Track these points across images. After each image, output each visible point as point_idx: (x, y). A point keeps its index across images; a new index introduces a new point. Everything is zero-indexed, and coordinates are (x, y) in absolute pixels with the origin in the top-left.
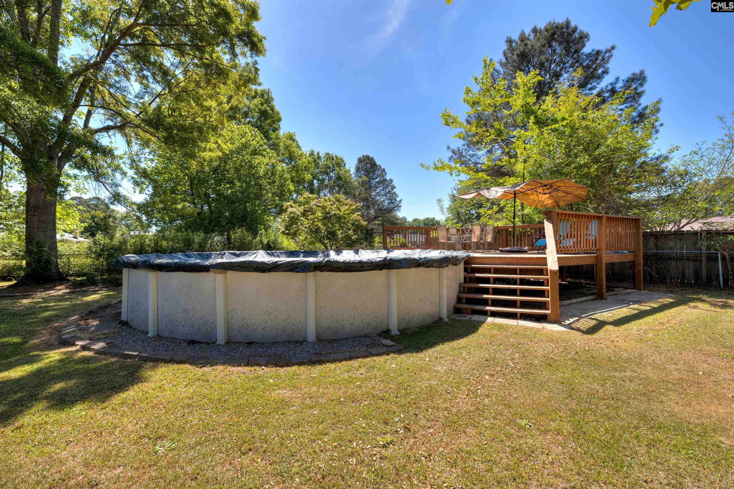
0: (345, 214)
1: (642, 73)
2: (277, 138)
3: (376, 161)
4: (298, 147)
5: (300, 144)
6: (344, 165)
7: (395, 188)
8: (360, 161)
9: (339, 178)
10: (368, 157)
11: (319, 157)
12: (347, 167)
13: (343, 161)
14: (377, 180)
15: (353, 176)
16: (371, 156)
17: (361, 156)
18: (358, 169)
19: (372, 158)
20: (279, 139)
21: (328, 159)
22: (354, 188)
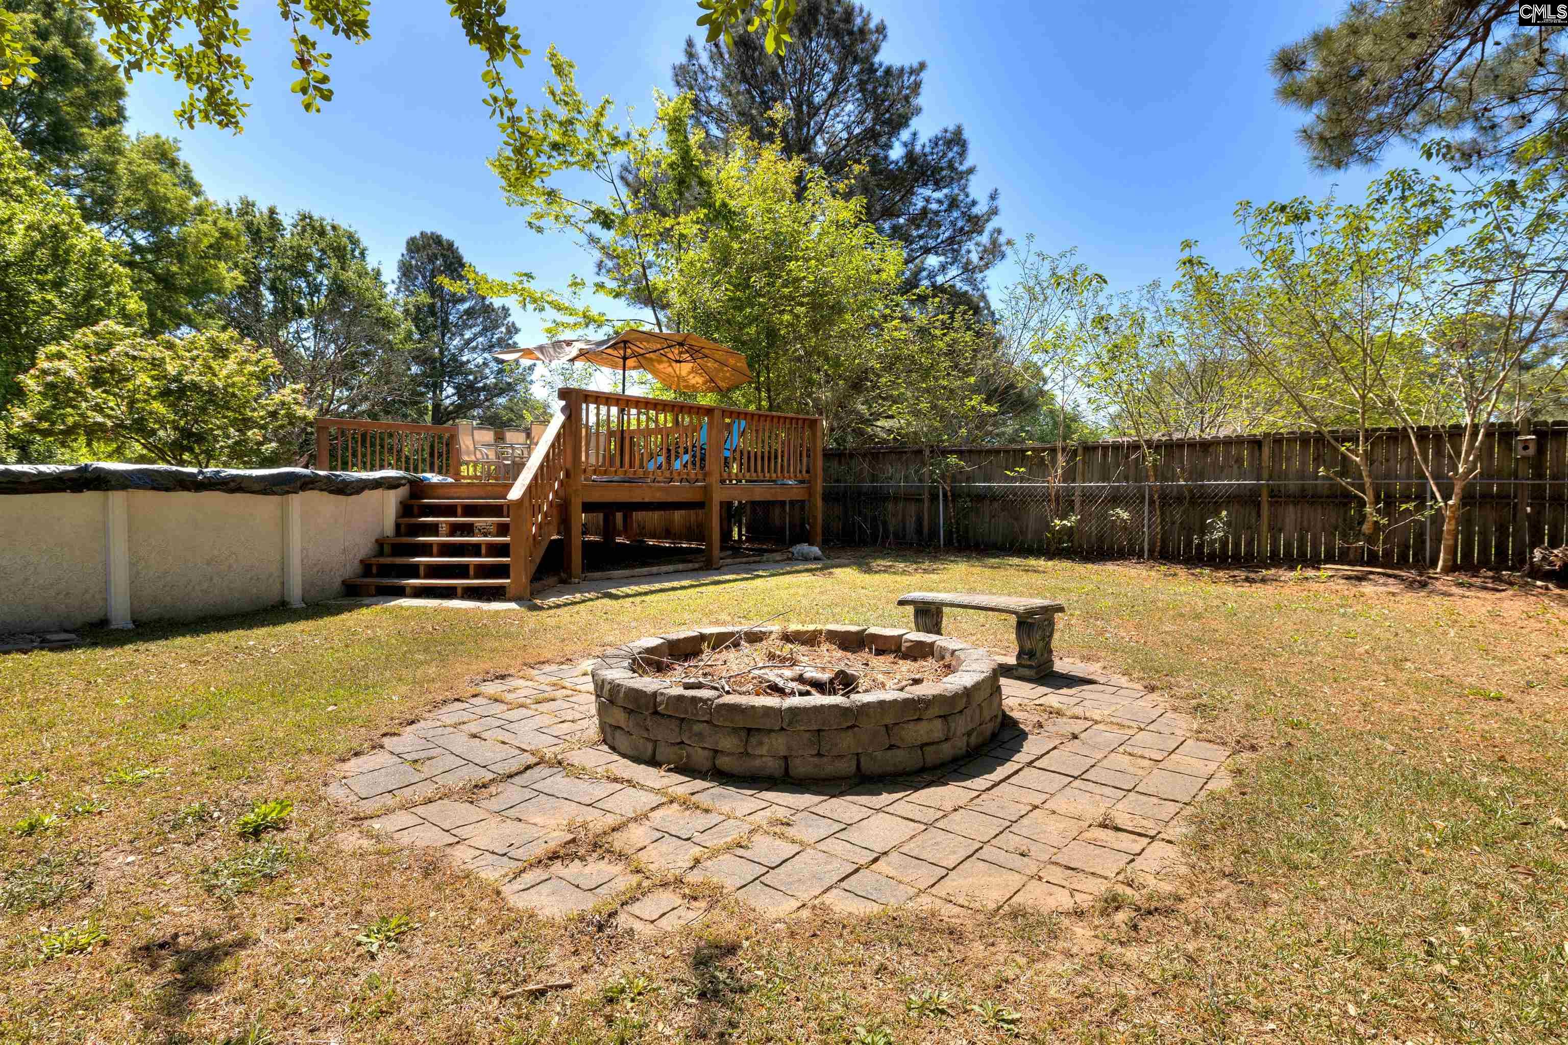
0: (233, 385)
1: (958, 131)
2: (113, 148)
3: (462, 251)
4: (189, 182)
5: (197, 176)
6: (362, 254)
7: (517, 331)
8: (413, 246)
9: (339, 290)
10: (437, 240)
11: (274, 223)
12: (371, 262)
13: (355, 242)
14: (466, 305)
15: (390, 289)
16: (447, 235)
17: (418, 235)
18: (406, 271)
19: (450, 245)
20: (120, 152)
21: (304, 230)
22: (387, 324)
